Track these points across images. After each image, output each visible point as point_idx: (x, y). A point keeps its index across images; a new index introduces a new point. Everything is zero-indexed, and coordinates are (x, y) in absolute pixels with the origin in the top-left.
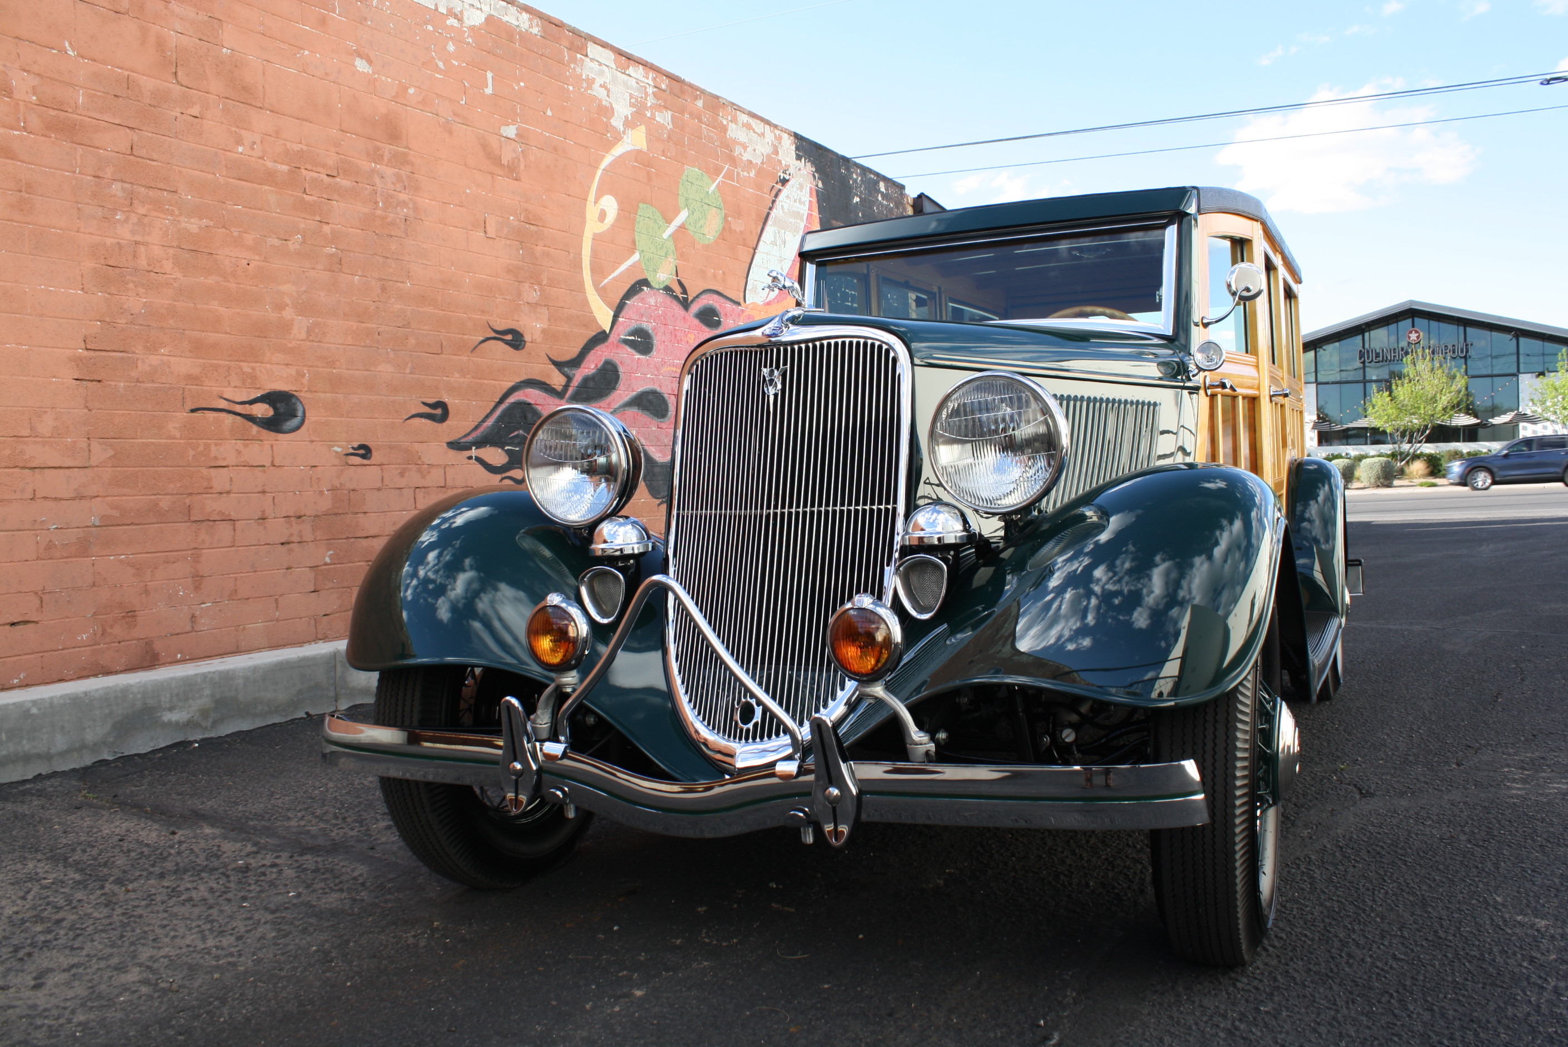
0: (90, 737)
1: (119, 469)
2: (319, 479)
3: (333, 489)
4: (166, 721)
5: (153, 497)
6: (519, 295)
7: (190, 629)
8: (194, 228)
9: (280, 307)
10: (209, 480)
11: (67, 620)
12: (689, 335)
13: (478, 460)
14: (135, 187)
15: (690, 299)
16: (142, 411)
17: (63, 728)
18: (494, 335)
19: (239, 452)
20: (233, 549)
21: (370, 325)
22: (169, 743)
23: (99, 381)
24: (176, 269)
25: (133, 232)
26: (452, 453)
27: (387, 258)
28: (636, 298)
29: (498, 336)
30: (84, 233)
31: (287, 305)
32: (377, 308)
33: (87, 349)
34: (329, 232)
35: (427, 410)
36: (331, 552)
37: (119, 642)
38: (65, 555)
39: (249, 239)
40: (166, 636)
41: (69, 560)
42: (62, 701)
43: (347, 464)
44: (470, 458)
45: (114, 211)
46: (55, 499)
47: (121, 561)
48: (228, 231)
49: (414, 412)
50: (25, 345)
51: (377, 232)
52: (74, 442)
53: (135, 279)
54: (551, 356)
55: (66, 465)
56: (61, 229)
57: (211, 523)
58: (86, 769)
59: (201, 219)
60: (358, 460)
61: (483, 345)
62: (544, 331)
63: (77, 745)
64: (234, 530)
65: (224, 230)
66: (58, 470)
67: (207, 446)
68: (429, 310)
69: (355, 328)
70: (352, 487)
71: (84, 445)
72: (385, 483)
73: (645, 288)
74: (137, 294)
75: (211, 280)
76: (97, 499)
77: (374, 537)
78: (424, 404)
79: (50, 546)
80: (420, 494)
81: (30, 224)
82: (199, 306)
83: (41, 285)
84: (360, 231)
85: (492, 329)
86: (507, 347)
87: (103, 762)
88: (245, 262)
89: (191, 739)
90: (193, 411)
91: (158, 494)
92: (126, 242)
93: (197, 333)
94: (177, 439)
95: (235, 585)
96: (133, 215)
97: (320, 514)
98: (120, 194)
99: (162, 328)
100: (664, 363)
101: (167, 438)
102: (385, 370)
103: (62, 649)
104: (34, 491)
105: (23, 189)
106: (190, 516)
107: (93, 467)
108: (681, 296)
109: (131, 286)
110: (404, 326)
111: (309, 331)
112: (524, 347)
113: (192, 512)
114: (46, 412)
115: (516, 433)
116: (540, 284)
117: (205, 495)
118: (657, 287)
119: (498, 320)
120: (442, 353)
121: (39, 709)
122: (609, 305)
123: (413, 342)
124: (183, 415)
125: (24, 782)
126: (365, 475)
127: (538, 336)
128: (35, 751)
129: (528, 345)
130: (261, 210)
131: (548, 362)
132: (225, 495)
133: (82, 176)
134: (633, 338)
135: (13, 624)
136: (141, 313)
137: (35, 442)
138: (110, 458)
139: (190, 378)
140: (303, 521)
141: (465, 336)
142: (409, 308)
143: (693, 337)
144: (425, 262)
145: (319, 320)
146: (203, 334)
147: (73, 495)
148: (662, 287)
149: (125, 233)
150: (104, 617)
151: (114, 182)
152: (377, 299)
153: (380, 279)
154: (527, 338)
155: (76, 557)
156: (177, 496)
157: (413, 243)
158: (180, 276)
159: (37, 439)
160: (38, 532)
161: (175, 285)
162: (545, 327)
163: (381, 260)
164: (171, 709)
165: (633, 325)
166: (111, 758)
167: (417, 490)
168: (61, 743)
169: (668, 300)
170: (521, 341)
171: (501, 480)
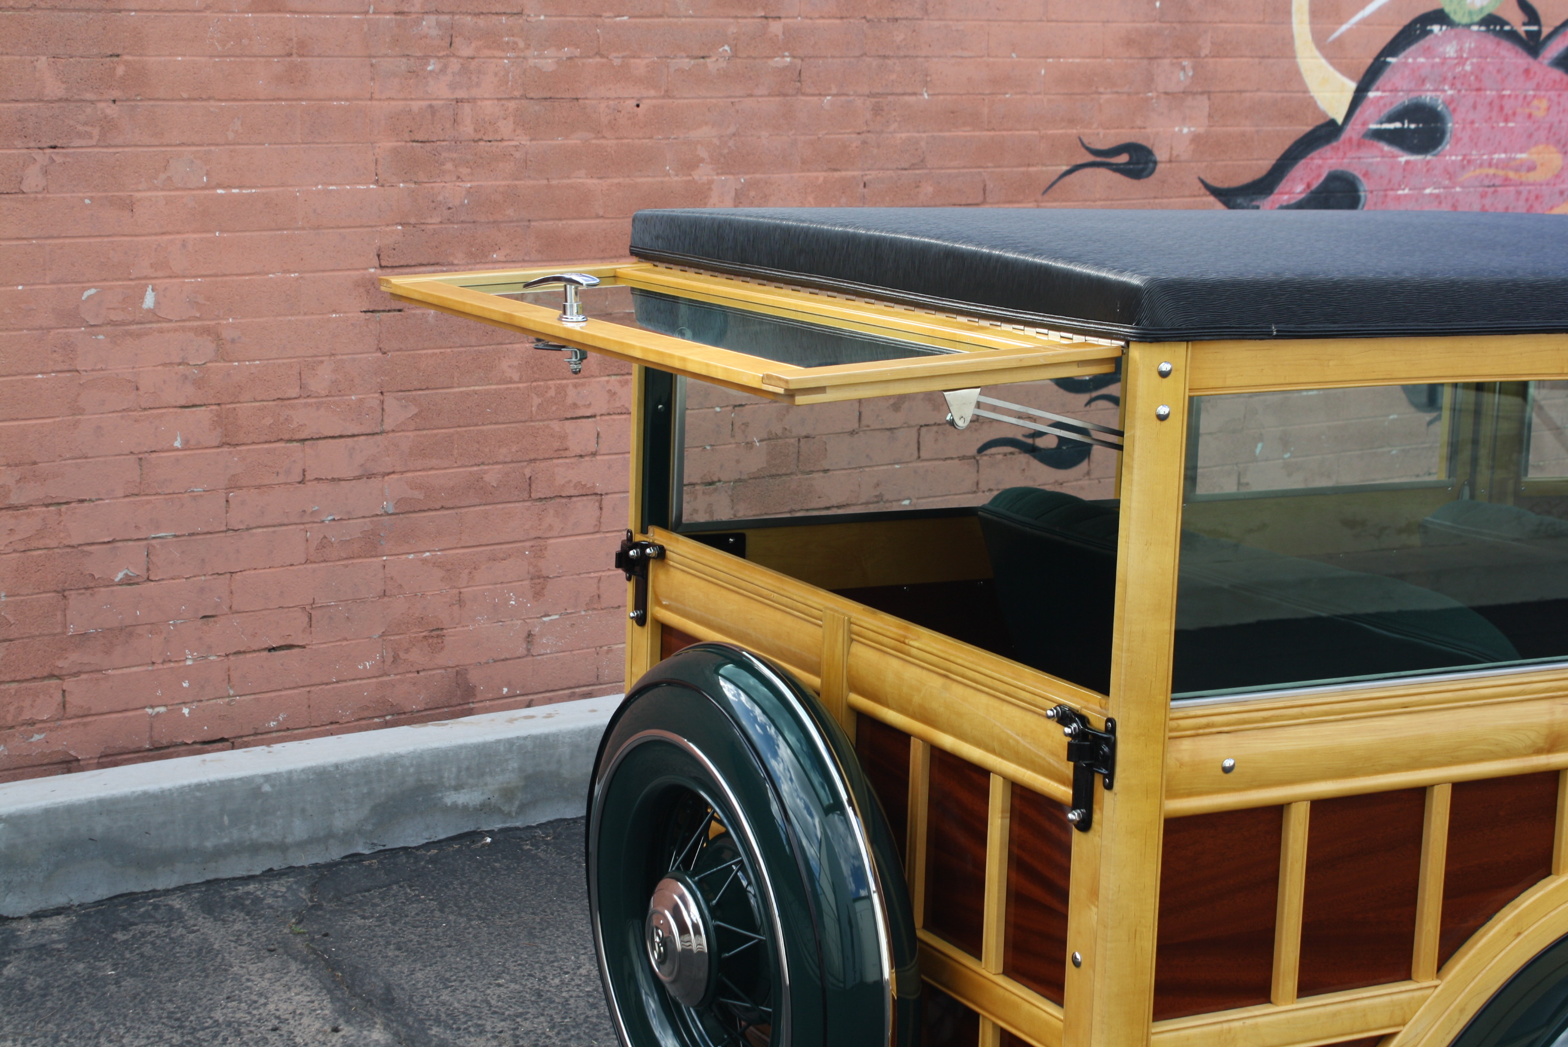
0: (339, 823)
1: (425, 432)
2: (746, 425)
3: (771, 438)
4: (449, 804)
5: (475, 468)
6: (1149, 80)
7: (525, 652)
8: (548, 64)
9: (690, 165)
10: (563, 438)
11: (345, 643)
12: (1535, 103)
14: (457, 17)
15: (1546, 31)
16: (461, 346)
17: (303, 810)
18: (1091, 158)
19: (612, 394)
20: (598, 536)
21: (850, 173)
22: (451, 834)
23: (400, 311)
24: (518, 132)
25: (453, 86)
27: (885, 57)
28: (1413, 48)
29: (1099, 159)
30: (380, 100)
31: (702, 160)
32: (864, 142)
33: (381, 267)
34: (780, 33)
37: (418, 672)
38: (345, 556)
39: (640, 65)
40: (487, 663)
41: (350, 562)
42: (303, 776)
45: (426, 58)
46: (333, 479)
47: (425, 561)
48: (604, 60)
50: (295, 272)
51: (869, 17)
52: (361, 400)
53: (455, 155)
54: (1209, 181)
55: (349, 434)
56: (347, 100)
57: (564, 500)
58: (331, 866)
59: (560, 47)
61: (1067, 179)
62: (1196, 139)
63: (322, 834)
64: (601, 509)
65: (598, 59)
66: (337, 440)
67: (561, 390)
68: (964, 133)
69: (821, 179)
70: (804, 434)
71: (376, 403)
72: (864, 422)
73: (1436, 28)
74: (459, 177)
75: (574, 141)
76: (392, 476)
79: (324, 543)
80: (927, 436)
81: (302, 99)
82: (554, 182)
83: (317, 185)
84: (837, 21)
85: (1088, 149)
86: (1117, 177)
87: (356, 858)
88: (634, 102)
89: (485, 828)
91: (483, 463)
92: (441, 102)
93: (551, 223)
94: (515, 382)
95: (599, 588)
96: (454, 60)
97: (744, 477)
98: (434, 32)
99: (494, 222)
100: (1467, 163)
101: (497, 384)
103: (337, 682)
104: (304, 471)
105: (294, 51)
106: (530, 492)
107: (387, 432)
108: (1522, 30)
109: (449, 166)
110: (913, 167)
112: (1152, 173)
113: (533, 486)
114: (322, 362)
116: (1194, 55)
117: (555, 461)
118: (1465, 20)
119: (1101, 132)
120: (984, 202)
121: (273, 786)
122: (1345, 70)
123: (930, 189)
125: (251, 878)
127: (1183, 150)
128: (264, 840)
129: (1160, 167)
130: (661, 16)
131: (1203, 190)
132: (587, 458)
133: (377, 16)
134: (1398, 125)
135: (271, 649)
136: (462, 205)
137: (306, 405)
138: (412, 418)
140: (716, 490)
141: (1032, 169)
142: (924, 135)
143: (1544, 104)
144: (959, 53)
145: (758, 176)
146: (560, 224)
147: (357, 474)
148: (1477, 18)
149: (441, 89)
150: (397, 637)
151: (426, 17)
152: (865, 128)
153: (871, 95)
154: (1161, 154)
155: (360, 557)
156: (511, 465)
157: (937, 24)
158: (525, 140)
159: (309, 400)
160: (307, 526)
161: (517, 155)
162: (1201, 130)
163: (875, 63)
164: (458, 788)
165: (1403, 99)
166: (367, 852)
167: (924, 430)
168: (300, 830)
169: (1490, 43)
170: (1146, 163)
171: (1088, 403)
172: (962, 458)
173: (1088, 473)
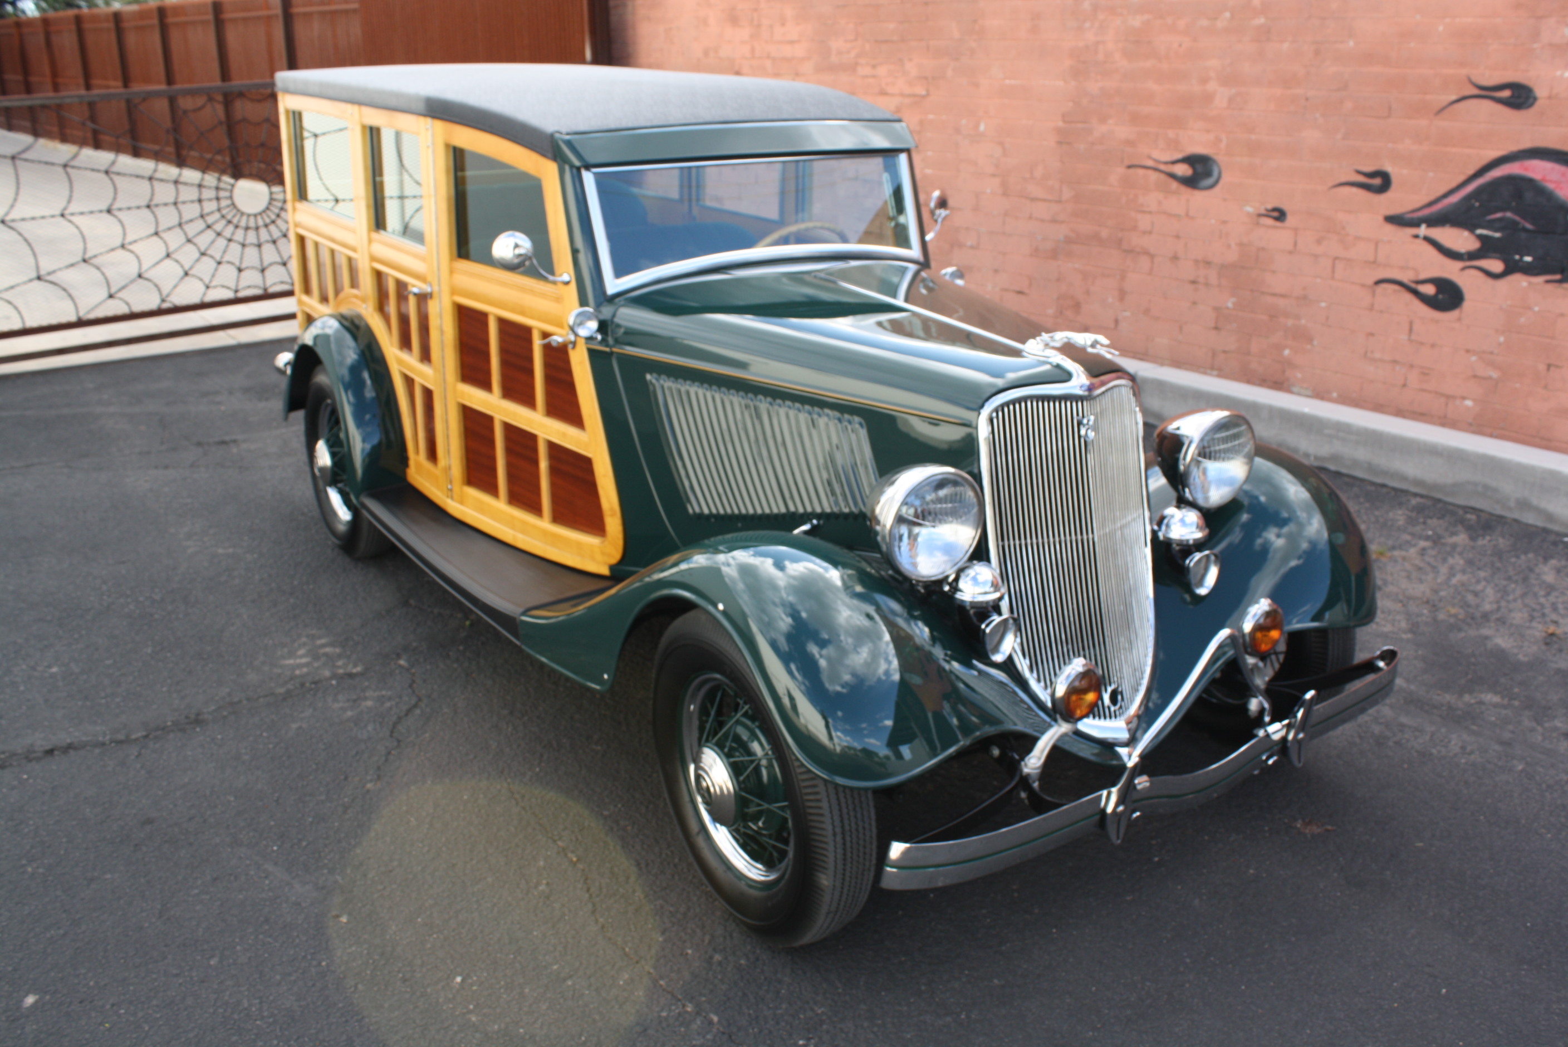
1: (1078, 206)
2: (1228, 233)
3: (1241, 245)
5: (1097, 229)
6: (1535, 35)
8: (1137, 24)
9: (1204, 81)
10: (1136, 221)
13: (1427, 239)
16: (1093, 166)
18: (1476, 92)
19: (1160, 202)
20: (1150, 277)
21: (1298, 91)
25: (1096, 34)
26: (1390, 229)
27: (1325, 18)
29: (1484, 93)
31: (1212, 78)
32: (1309, 72)
33: (1065, 122)
34: (1258, 4)
35: (1361, 179)
36: (1233, 300)
38: (1044, 257)
39: (1182, 23)
41: (1047, 260)
43: (1258, 224)
44: (1416, 236)
46: (1041, 221)
47: (1075, 269)
48: (1164, 20)
49: (1343, 179)
52: (1053, 185)
55: (1048, 200)
57: (1135, 255)
59: (1144, 14)
60: (1270, 222)
61: (1456, 105)
64: (1152, 263)
65: (1161, 20)
66: (1044, 203)
67: (1136, 195)
69: (1280, 94)
70: (1261, 246)
71: (1058, 188)
72: (1298, 248)
76: (1064, 224)
77: (1283, 296)
78: (1359, 172)
80: (1340, 266)
82: (1138, 86)
85: (1475, 85)
86: (1500, 107)
90: (1129, 167)
91: (1100, 227)
92: (1092, 42)
94: (1116, 187)
95: (1149, 306)
96: (1096, 22)
97: (1226, 264)
98: (1089, 8)
101: (1108, 187)
102: (1311, 136)
104: (1031, 213)
106: (1120, 246)
107: (1062, 203)
110: (1340, 89)
111: (1231, 100)
112: (1531, 105)
113: (1122, 243)
114: (1040, 164)
115: (1499, 215)
117: (1132, 233)
119: (1488, 73)
120: (1390, 116)
123: (1351, 105)
124: (1121, 170)
126: (1277, 236)
127: (1558, 90)
129: (1536, 102)
132: (1147, 235)
135: (1017, 292)
139: (1129, 143)
140: (1210, 268)
141: (1428, 96)
142: (1349, 69)
144: (1377, 15)
145: (1243, 89)
146: (1141, 108)
147: (1050, 220)
150: (1063, 303)
152: (1310, 63)
153: (1314, 42)
154: (1539, 93)
155: (1050, 260)
156: (1113, 230)
158: (1127, 63)
159: (1034, 181)
163: (1317, 22)
167: (1337, 261)
170: (1528, 98)
171: (1463, 269)
172: (1363, 286)
173: (1459, 319)
